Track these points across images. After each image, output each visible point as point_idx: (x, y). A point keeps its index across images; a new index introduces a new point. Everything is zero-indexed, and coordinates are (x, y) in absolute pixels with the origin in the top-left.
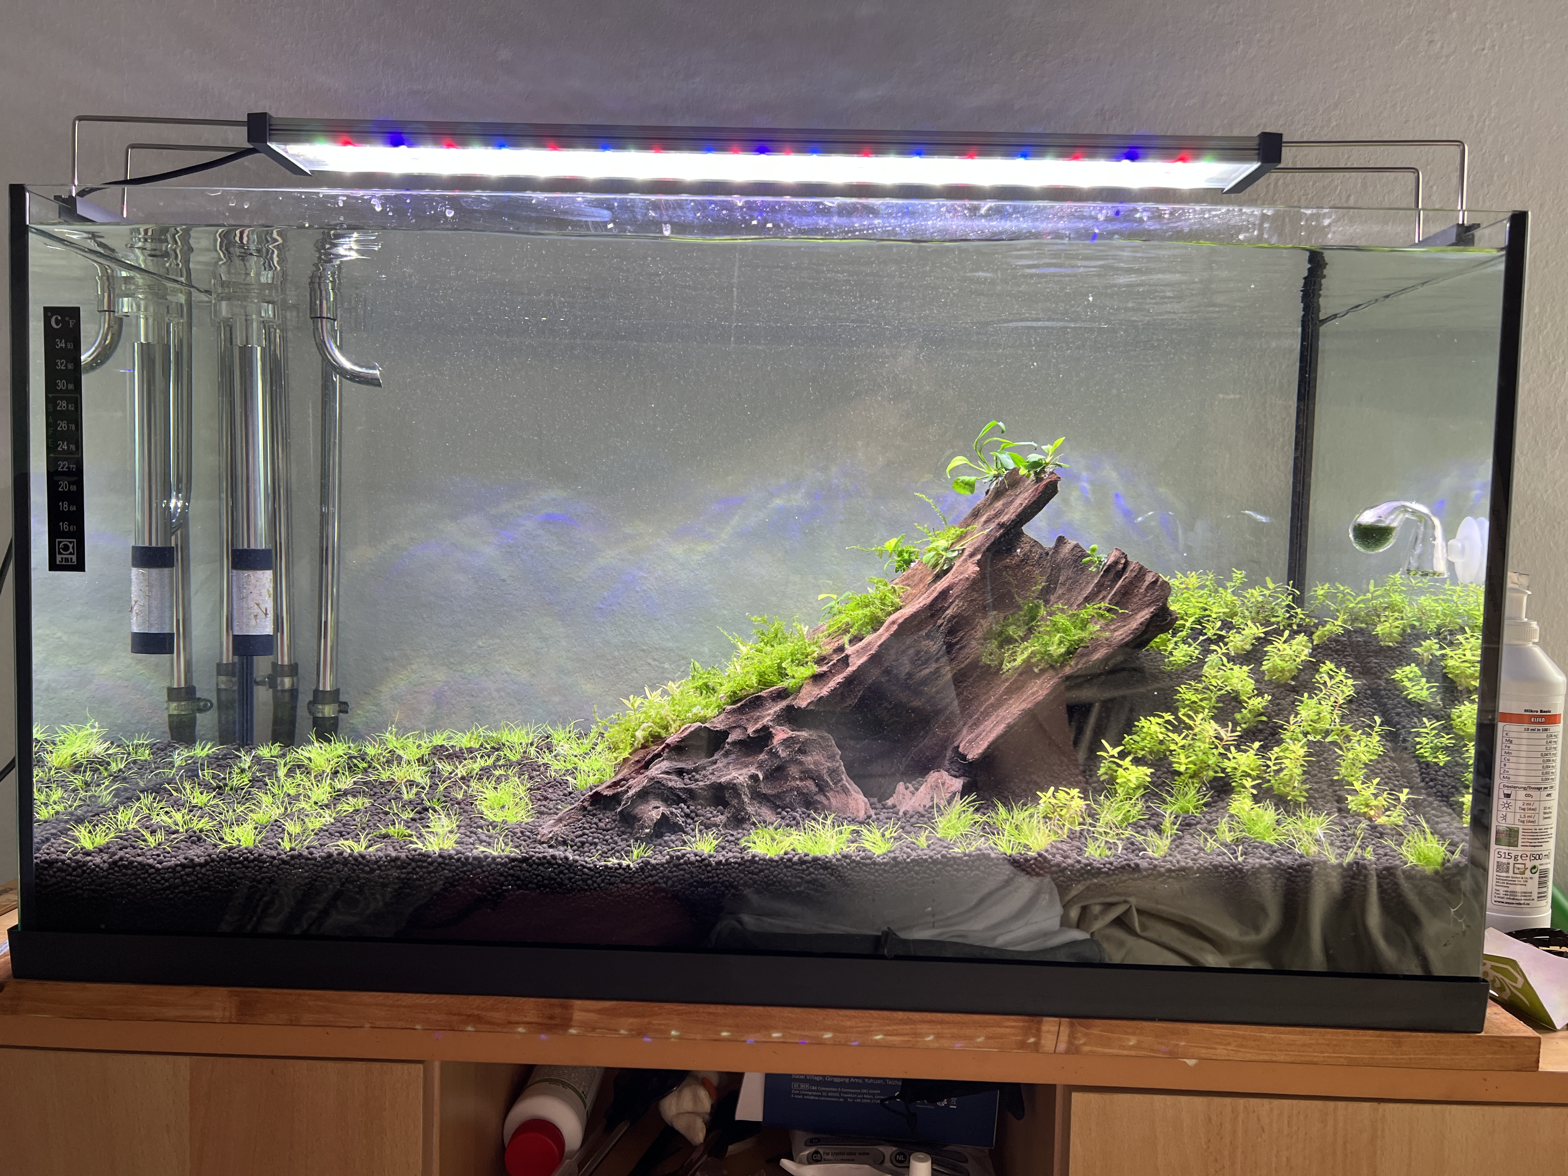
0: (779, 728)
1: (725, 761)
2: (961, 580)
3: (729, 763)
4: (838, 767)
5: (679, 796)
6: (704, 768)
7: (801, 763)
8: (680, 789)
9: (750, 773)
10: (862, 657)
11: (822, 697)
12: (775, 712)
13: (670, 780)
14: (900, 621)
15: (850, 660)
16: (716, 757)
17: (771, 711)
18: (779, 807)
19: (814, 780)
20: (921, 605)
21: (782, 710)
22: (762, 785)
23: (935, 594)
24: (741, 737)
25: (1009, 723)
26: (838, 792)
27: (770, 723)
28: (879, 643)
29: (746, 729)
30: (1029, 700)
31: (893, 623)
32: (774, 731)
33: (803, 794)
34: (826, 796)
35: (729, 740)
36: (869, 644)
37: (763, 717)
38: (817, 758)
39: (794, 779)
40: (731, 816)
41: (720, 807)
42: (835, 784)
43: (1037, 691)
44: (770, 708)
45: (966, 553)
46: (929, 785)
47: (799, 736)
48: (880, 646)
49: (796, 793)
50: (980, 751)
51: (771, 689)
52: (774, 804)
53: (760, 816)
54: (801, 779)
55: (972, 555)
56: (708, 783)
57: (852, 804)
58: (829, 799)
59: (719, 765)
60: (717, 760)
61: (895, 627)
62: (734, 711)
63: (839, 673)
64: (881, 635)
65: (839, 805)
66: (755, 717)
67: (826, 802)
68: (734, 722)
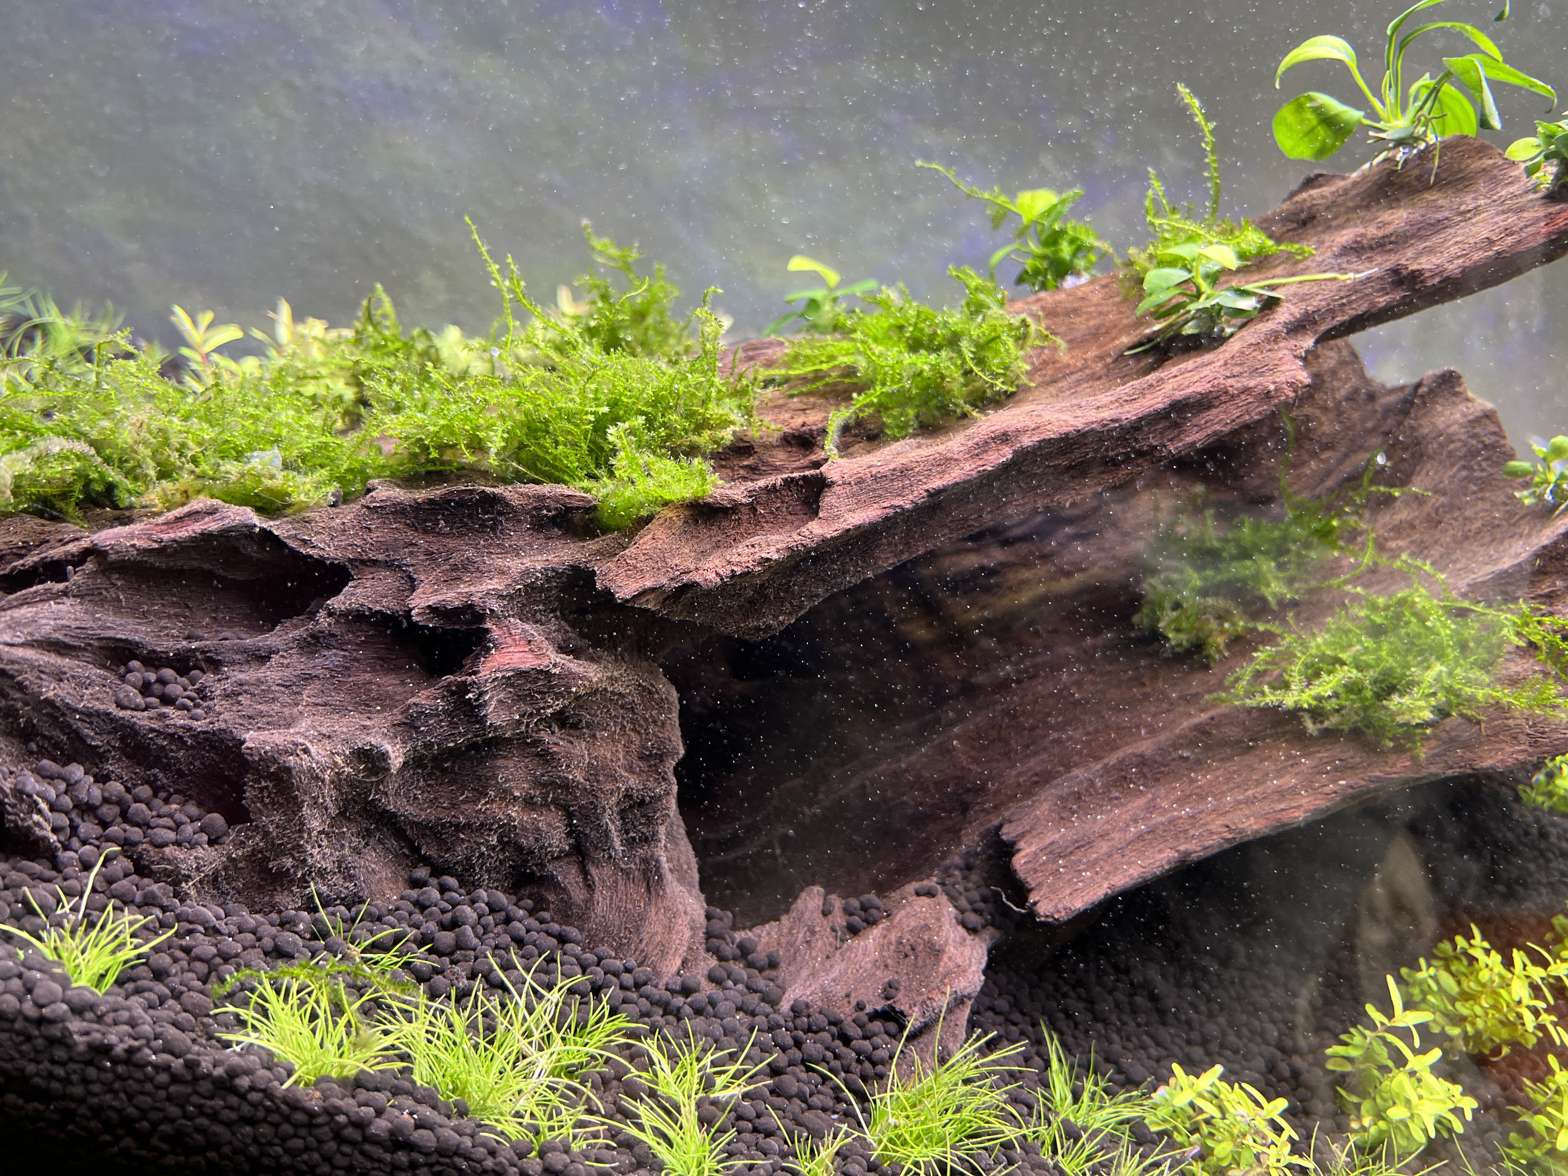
0: (518, 626)
1: (298, 664)
2: (1246, 390)
3: (308, 678)
4: (659, 798)
5: (77, 737)
6: (214, 664)
7: (546, 757)
8: (89, 715)
9: (364, 741)
10: (866, 505)
11: (693, 585)
12: (526, 573)
13: (59, 676)
14: (1027, 441)
15: (828, 499)
16: (272, 639)
17: (516, 565)
18: (426, 861)
19: (570, 816)
20: (1106, 414)
21: (553, 575)
22: (391, 787)
23: (1156, 401)
24: (387, 605)
25: (1187, 854)
26: (627, 873)
27: (495, 605)
28: (937, 483)
29: (412, 584)
30: (1266, 807)
31: (1004, 438)
32: (496, 633)
33: (519, 848)
34: (585, 873)
35: (338, 602)
36: (904, 472)
37: (481, 573)
38: (605, 752)
39: (505, 796)
40: (247, 858)
41: (217, 818)
42: (630, 843)
43: (1293, 791)
44: (516, 551)
45: (1283, 315)
46: (893, 937)
47: (575, 676)
48: (933, 494)
49: (494, 840)
50: (1079, 904)
51: (547, 489)
52: (415, 850)
53: (351, 878)
54: (529, 803)
55: (1297, 328)
56: (199, 725)
57: (654, 925)
58: (590, 887)
59: (271, 673)
60: (271, 652)
61: (1006, 454)
62: (399, 511)
63: (776, 521)
64: (946, 462)
65: (613, 917)
66: (456, 558)
67: (578, 894)
68: (386, 547)
